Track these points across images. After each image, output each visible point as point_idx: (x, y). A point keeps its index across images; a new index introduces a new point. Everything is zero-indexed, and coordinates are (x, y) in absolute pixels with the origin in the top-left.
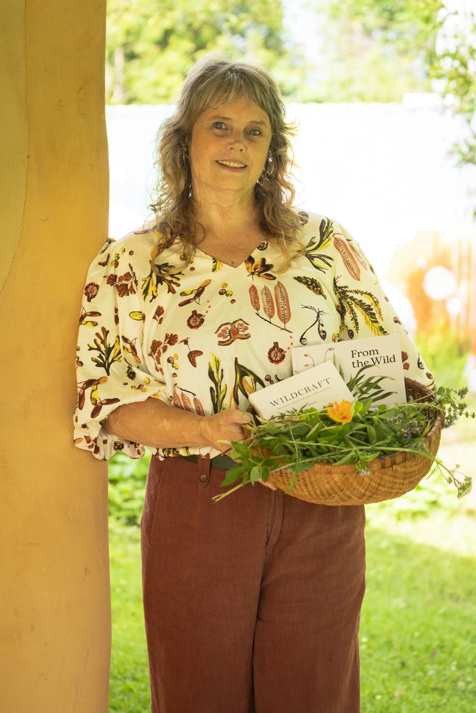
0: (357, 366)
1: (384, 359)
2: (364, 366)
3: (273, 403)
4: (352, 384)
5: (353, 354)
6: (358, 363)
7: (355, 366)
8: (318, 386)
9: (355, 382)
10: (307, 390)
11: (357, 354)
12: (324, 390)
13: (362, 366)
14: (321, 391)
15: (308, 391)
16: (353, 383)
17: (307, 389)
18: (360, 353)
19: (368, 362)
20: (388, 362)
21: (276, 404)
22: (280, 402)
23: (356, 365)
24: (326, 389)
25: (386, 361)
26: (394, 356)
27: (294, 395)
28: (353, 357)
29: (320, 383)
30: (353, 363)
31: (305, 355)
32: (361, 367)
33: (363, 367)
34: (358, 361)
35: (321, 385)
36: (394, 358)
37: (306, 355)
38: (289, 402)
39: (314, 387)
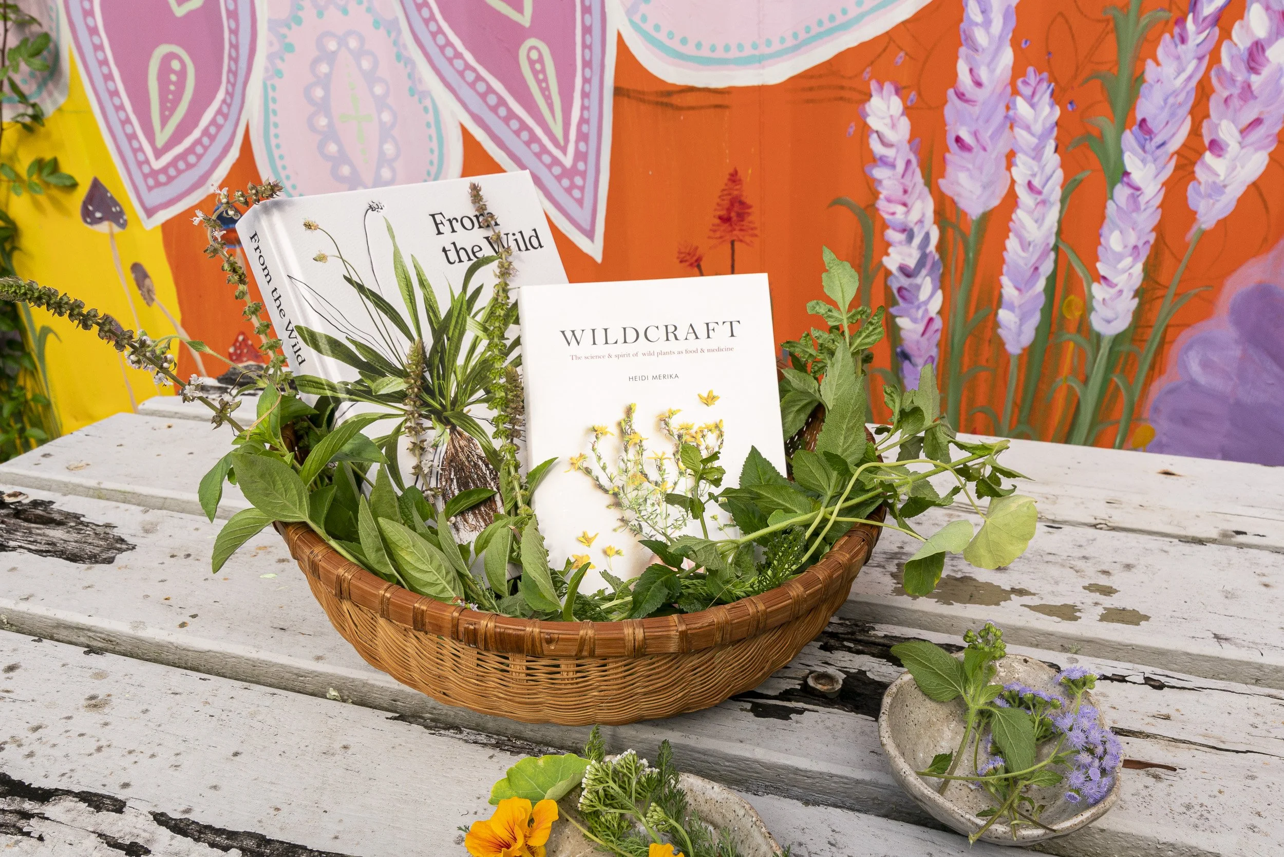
0: (457, 260)
1: (516, 240)
2: (475, 260)
3: (569, 335)
4: (459, 314)
5: (437, 225)
6: (458, 252)
7: (452, 261)
8: (702, 332)
9: (465, 306)
10: (671, 333)
11: (447, 224)
12: (713, 351)
13: (470, 259)
14: (702, 351)
15: (671, 336)
16: (460, 310)
17: (671, 329)
18: (454, 222)
19: (481, 249)
20: (527, 249)
21: (573, 342)
22: (587, 338)
23: (453, 256)
24: (719, 350)
25: (523, 247)
26: (535, 230)
27: (631, 335)
28: (439, 233)
29: (711, 327)
30: (444, 250)
31: (305, 225)
32: (467, 265)
33: (471, 262)
34: (454, 243)
35: (711, 332)
36: (537, 237)
37: (308, 226)
38: (610, 348)
39: (691, 330)
